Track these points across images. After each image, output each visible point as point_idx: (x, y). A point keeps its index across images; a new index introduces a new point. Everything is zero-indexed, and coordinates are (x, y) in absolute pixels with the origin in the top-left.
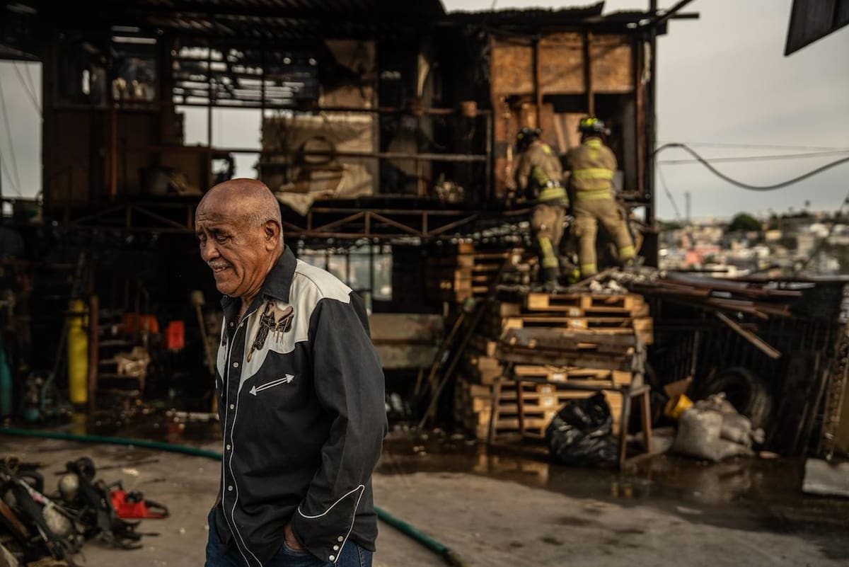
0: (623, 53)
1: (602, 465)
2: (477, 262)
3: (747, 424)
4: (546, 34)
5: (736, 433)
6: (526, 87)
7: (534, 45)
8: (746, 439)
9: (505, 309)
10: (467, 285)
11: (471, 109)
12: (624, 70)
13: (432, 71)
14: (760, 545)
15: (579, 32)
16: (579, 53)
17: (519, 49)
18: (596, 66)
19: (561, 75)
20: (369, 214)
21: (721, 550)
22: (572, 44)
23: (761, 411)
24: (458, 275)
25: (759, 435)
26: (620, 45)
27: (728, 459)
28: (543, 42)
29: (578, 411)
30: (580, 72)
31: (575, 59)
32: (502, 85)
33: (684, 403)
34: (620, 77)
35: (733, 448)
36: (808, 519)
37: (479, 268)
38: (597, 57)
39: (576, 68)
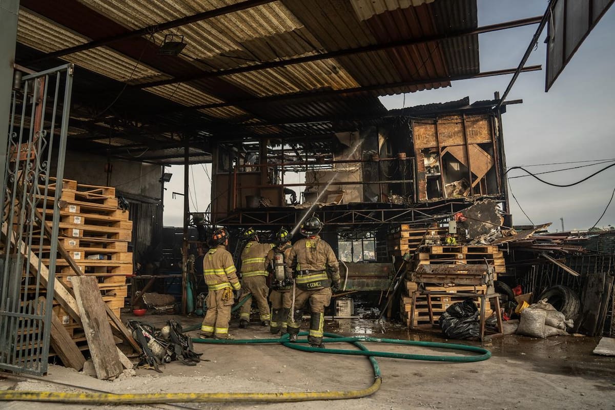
0: (483, 124)
1: (471, 338)
2: (411, 235)
3: (563, 316)
4: (440, 117)
5: (555, 321)
6: (433, 144)
7: (435, 123)
8: (562, 325)
9: (421, 256)
10: (406, 247)
11: (403, 156)
12: (485, 132)
13: (386, 141)
14: (552, 381)
15: (458, 115)
16: (460, 126)
17: (428, 126)
18: (469, 130)
19: (450, 137)
20: (353, 212)
21: (525, 383)
22: (456, 121)
23: (572, 309)
24: (401, 242)
25: (571, 323)
26: (482, 120)
27: (551, 337)
28: (440, 122)
29: (458, 309)
30: (461, 134)
31: (458, 128)
32: (419, 144)
33: (525, 306)
34: (483, 136)
35: (554, 330)
36: (591, 368)
37: (412, 238)
38: (469, 127)
39: (458, 132)
